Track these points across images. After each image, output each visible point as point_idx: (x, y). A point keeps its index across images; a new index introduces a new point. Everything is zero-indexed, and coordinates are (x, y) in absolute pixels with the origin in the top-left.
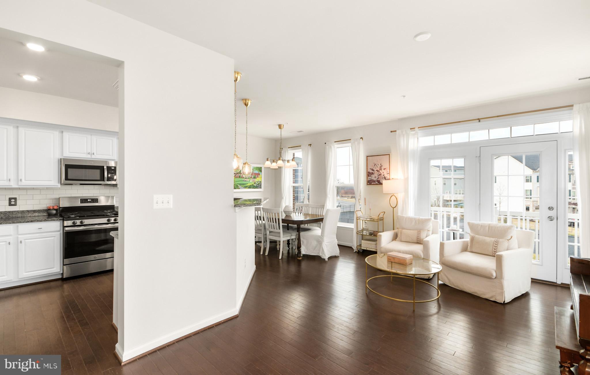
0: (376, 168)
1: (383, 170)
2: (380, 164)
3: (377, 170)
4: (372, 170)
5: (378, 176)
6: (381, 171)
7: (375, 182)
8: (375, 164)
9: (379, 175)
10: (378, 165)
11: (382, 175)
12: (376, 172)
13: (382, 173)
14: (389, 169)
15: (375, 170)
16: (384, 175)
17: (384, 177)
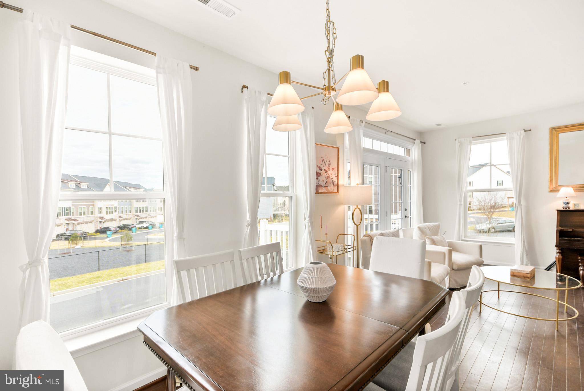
0: (324, 166)
1: (331, 170)
2: (328, 161)
3: (325, 170)
4: (320, 169)
5: (326, 180)
6: (329, 172)
7: (323, 190)
8: (323, 159)
9: (327, 177)
10: (327, 161)
11: (330, 178)
12: (323, 172)
13: (331, 175)
14: (338, 170)
15: (323, 168)
16: (332, 178)
17: (332, 182)
